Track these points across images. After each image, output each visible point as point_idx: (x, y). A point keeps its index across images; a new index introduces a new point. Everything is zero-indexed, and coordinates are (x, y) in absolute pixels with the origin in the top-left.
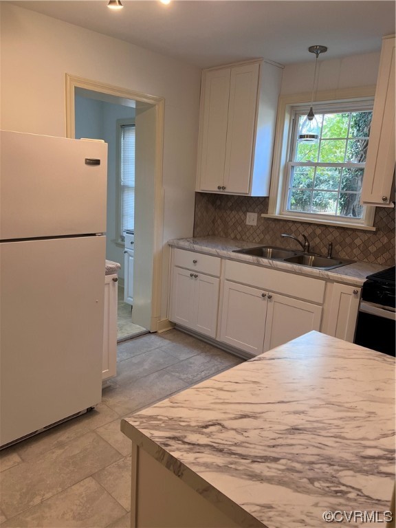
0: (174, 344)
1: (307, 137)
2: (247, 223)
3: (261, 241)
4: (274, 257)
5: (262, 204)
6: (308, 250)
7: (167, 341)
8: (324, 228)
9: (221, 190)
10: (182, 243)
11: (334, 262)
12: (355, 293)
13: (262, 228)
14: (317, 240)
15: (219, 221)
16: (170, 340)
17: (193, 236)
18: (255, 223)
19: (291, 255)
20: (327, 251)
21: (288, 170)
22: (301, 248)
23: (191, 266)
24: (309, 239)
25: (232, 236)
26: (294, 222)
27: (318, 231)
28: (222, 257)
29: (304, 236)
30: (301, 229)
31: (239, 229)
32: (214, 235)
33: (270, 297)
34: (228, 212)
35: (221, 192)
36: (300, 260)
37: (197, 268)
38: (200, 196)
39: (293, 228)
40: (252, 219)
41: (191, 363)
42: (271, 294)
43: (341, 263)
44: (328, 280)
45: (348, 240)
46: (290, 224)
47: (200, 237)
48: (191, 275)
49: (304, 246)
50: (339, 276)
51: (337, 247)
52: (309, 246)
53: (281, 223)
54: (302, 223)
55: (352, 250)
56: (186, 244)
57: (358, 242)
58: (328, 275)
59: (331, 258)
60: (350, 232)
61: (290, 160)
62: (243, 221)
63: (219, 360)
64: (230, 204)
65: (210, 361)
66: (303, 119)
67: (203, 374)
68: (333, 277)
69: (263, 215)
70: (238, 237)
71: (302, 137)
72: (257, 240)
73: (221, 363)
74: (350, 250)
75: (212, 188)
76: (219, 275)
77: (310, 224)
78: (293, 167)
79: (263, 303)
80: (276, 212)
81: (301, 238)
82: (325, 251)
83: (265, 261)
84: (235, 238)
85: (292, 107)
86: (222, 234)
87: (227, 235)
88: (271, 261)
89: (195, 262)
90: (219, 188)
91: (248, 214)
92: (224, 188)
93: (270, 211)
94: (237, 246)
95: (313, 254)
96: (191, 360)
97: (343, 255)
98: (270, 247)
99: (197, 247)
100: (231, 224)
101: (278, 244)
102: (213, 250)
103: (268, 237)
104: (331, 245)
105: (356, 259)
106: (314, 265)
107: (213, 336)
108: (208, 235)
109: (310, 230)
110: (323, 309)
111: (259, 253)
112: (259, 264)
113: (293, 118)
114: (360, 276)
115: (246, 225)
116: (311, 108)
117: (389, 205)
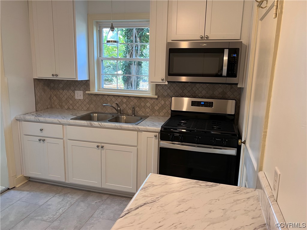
0: (32, 193)
1: (112, 42)
2: (76, 98)
3: (88, 109)
4: (99, 120)
5: (85, 85)
6: (121, 112)
7: (25, 193)
8: (128, 98)
9: (55, 77)
10: (28, 117)
11: (139, 118)
12: (156, 136)
13: (87, 100)
14: (125, 106)
15: (55, 98)
16: (27, 191)
17: (36, 111)
18: (82, 98)
19: (110, 117)
20: (131, 112)
21: (100, 62)
22: (115, 111)
23: (39, 133)
24: (120, 105)
25: (66, 107)
26: (108, 95)
27: (125, 100)
28: (63, 124)
29: (117, 104)
30: (113, 99)
31: (71, 102)
32: (52, 107)
33: (102, 147)
34: (61, 91)
35: (55, 78)
36: (116, 120)
37: (44, 134)
38: (38, 82)
39: (109, 99)
40: (79, 95)
41: (49, 205)
42: (102, 145)
43: (141, 118)
44: (139, 131)
45: (143, 104)
46: (106, 97)
47: (42, 110)
48: (40, 140)
49: (117, 110)
50: (145, 127)
51: (137, 109)
52: (120, 109)
53: (100, 96)
54: (114, 96)
55: (146, 110)
56: (32, 118)
57: (148, 104)
58: (138, 128)
59: (135, 116)
60: (143, 99)
61: (100, 56)
62: (73, 97)
63: (70, 196)
64: (61, 86)
65: (64, 199)
66: (106, 30)
67: (61, 211)
68: (141, 128)
69: (87, 92)
70: (71, 107)
71: (108, 42)
72: (85, 108)
73: (72, 198)
74: (144, 110)
75: (47, 75)
76: (62, 137)
77: (119, 96)
78: (102, 60)
79: (99, 151)
80: (95, 90)
81: (114, 105)
82: (130, 112)
83: (96, 123)
84: (69, 109)
85: (97, 22)
86: (58, 106)
87: (62, 107)
88: (100, 123)
89: (41, 130)
90: (53, 75)
91: (76, 92)
92: (57, 75)
93: (91, 89)
94: (72, 115)
95: (123, 114)
96: (49, 203)
97: (141, 113)
98: (96, 113)
99: (41, 119)
100: (64, 99)
101: (100, 110)
102: (55, 120)
103: (92, 106)
104: (134, 108)
105: (148, 115)
106: (126, 122)
107: (62, 180)
108: (48, 108)
109: (119, 100)
110: (137, 148)
111: (88, 118)
112: (92, 126)
113: (98, 29)
114: (155, 126)
115: (75, 100)
116: (112, 24)
117: (165, 83)
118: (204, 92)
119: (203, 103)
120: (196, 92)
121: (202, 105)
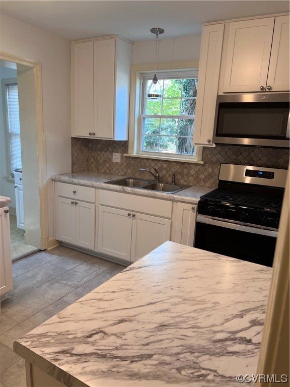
0: (62, 258)
1: (153, 96)
2: (114, 161)
3: (125, 174)
4: (135, 185)
5: (123, 146)
6: (159, 179)
7: (55, 256)
8: (169, 163)
9: (92, 136)
10: (63, 178)
11: (177, 187)
12: (193, 209)
13: (125, 164)
14: (164, 172)
15: (92, 160)
16: (57, 255)
17: (72, 172)
18: (119, 161)
19: (147, 184)
20: (171, 180)
21: (141, 120)
22: (153, 178)
23: (72, 195)
24: (158, 171)
25: (103, 171)
26: (148, 159)
27: (165, 165)
28: (96, 188)
29: (155, 169)
30: (153, 164)
31: (108, 165)
32: (88, 170)
33: (134, 216)
34: (99, 152)
35: (92, 137)
36: (153, 187)
37: (76, 197)
38: (76, 141)
39: (147, 164)
40: (116, 157)
41: (76, 272)
42: (134, 213)
43: (182, 188)
44: (174, 201)
45: (185, 171)
46: (145, 161)
47: (78, 172)
48: (72, 203)
49: (155, 177)
50: (181, 197)
51: (178, 177)
52: (159, 175)
53: (138, 160)
54: (153, 160)
55: (188, 178)
56: (66, 178)
57: (192, 172)
58: (173, 197)
59: (175, 184)
60: (186, 165)
61: (142, 113)
62: (111, 159)
63: (98, 267)
64: (99, 146)
65: (91, 268)
66: (150, 82)
67: (86, 279)
68: (178, 198)
69: (125, 155)
70: (108, 171)
71: (149, 96)
72: (122, 173)
73: (99, 268)
74: (187, 178)
75: (84, 133)
76: (94, 202)
77: (159, 160)
78: (144, 118)
79: (129, 220)
80: (134, 152)
81: (153, 171)
82: (170, 179)
83: (128, 189)
84: (105, 173)
85: (141, 73)
86: (95, 169)
87: (98, 170)
88: (133, 189)
89: (75, 192)
90: (90, 134)
91: (114, 154)
92: (94, 134)
93: (129, 151)
94: (107, 179)
95: (162, 182)
96: (75, 269)
97: (182, 182)
98: (131, 178)
99: (75, 180)
100: (101, 161)
101: (137, 176)
102: (88, 183)
103: (129, 171)
104: (174, 175)
105: (191, 184)
106: (164, 190)
107: (92, 248)
108: (84, 171)
109: (159, 165)
110: (171, 222)
111: (124, 183)
112: (124, 192)
113: (142, 81)
114: (195, 196)
115: (113, 163)
116: (155, 75)
117: (212, 145)
118: (264, 160)
119: (261, 173)
120: (255, 159)
121: (259, 176)
